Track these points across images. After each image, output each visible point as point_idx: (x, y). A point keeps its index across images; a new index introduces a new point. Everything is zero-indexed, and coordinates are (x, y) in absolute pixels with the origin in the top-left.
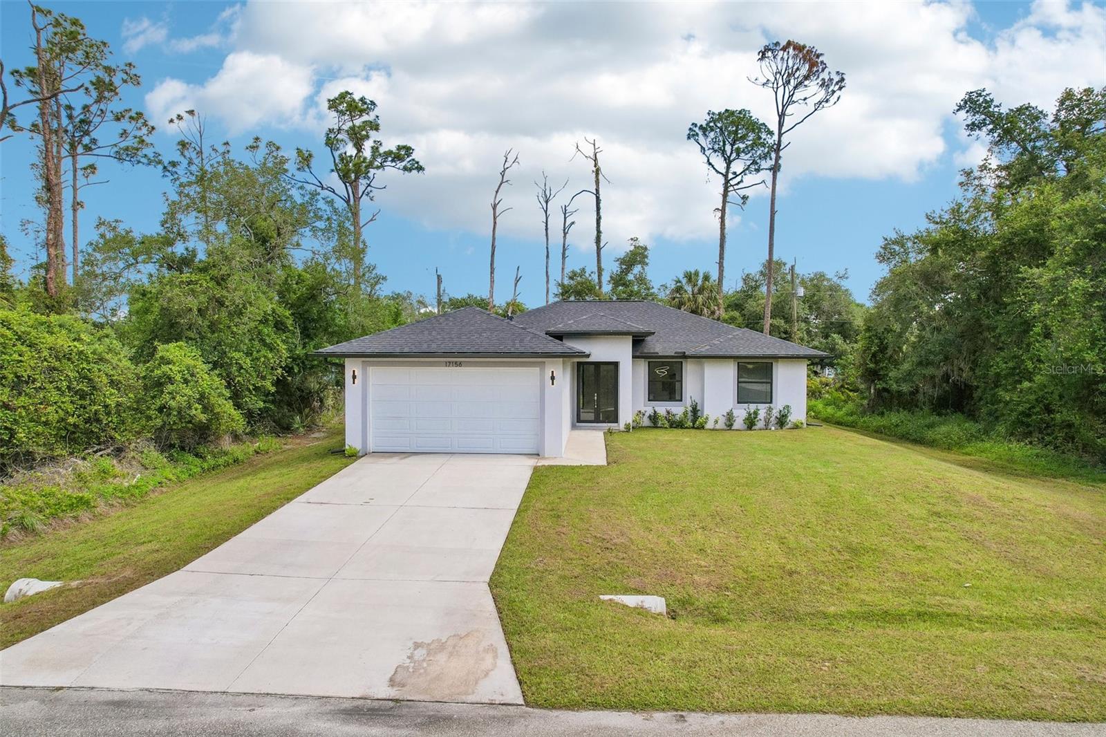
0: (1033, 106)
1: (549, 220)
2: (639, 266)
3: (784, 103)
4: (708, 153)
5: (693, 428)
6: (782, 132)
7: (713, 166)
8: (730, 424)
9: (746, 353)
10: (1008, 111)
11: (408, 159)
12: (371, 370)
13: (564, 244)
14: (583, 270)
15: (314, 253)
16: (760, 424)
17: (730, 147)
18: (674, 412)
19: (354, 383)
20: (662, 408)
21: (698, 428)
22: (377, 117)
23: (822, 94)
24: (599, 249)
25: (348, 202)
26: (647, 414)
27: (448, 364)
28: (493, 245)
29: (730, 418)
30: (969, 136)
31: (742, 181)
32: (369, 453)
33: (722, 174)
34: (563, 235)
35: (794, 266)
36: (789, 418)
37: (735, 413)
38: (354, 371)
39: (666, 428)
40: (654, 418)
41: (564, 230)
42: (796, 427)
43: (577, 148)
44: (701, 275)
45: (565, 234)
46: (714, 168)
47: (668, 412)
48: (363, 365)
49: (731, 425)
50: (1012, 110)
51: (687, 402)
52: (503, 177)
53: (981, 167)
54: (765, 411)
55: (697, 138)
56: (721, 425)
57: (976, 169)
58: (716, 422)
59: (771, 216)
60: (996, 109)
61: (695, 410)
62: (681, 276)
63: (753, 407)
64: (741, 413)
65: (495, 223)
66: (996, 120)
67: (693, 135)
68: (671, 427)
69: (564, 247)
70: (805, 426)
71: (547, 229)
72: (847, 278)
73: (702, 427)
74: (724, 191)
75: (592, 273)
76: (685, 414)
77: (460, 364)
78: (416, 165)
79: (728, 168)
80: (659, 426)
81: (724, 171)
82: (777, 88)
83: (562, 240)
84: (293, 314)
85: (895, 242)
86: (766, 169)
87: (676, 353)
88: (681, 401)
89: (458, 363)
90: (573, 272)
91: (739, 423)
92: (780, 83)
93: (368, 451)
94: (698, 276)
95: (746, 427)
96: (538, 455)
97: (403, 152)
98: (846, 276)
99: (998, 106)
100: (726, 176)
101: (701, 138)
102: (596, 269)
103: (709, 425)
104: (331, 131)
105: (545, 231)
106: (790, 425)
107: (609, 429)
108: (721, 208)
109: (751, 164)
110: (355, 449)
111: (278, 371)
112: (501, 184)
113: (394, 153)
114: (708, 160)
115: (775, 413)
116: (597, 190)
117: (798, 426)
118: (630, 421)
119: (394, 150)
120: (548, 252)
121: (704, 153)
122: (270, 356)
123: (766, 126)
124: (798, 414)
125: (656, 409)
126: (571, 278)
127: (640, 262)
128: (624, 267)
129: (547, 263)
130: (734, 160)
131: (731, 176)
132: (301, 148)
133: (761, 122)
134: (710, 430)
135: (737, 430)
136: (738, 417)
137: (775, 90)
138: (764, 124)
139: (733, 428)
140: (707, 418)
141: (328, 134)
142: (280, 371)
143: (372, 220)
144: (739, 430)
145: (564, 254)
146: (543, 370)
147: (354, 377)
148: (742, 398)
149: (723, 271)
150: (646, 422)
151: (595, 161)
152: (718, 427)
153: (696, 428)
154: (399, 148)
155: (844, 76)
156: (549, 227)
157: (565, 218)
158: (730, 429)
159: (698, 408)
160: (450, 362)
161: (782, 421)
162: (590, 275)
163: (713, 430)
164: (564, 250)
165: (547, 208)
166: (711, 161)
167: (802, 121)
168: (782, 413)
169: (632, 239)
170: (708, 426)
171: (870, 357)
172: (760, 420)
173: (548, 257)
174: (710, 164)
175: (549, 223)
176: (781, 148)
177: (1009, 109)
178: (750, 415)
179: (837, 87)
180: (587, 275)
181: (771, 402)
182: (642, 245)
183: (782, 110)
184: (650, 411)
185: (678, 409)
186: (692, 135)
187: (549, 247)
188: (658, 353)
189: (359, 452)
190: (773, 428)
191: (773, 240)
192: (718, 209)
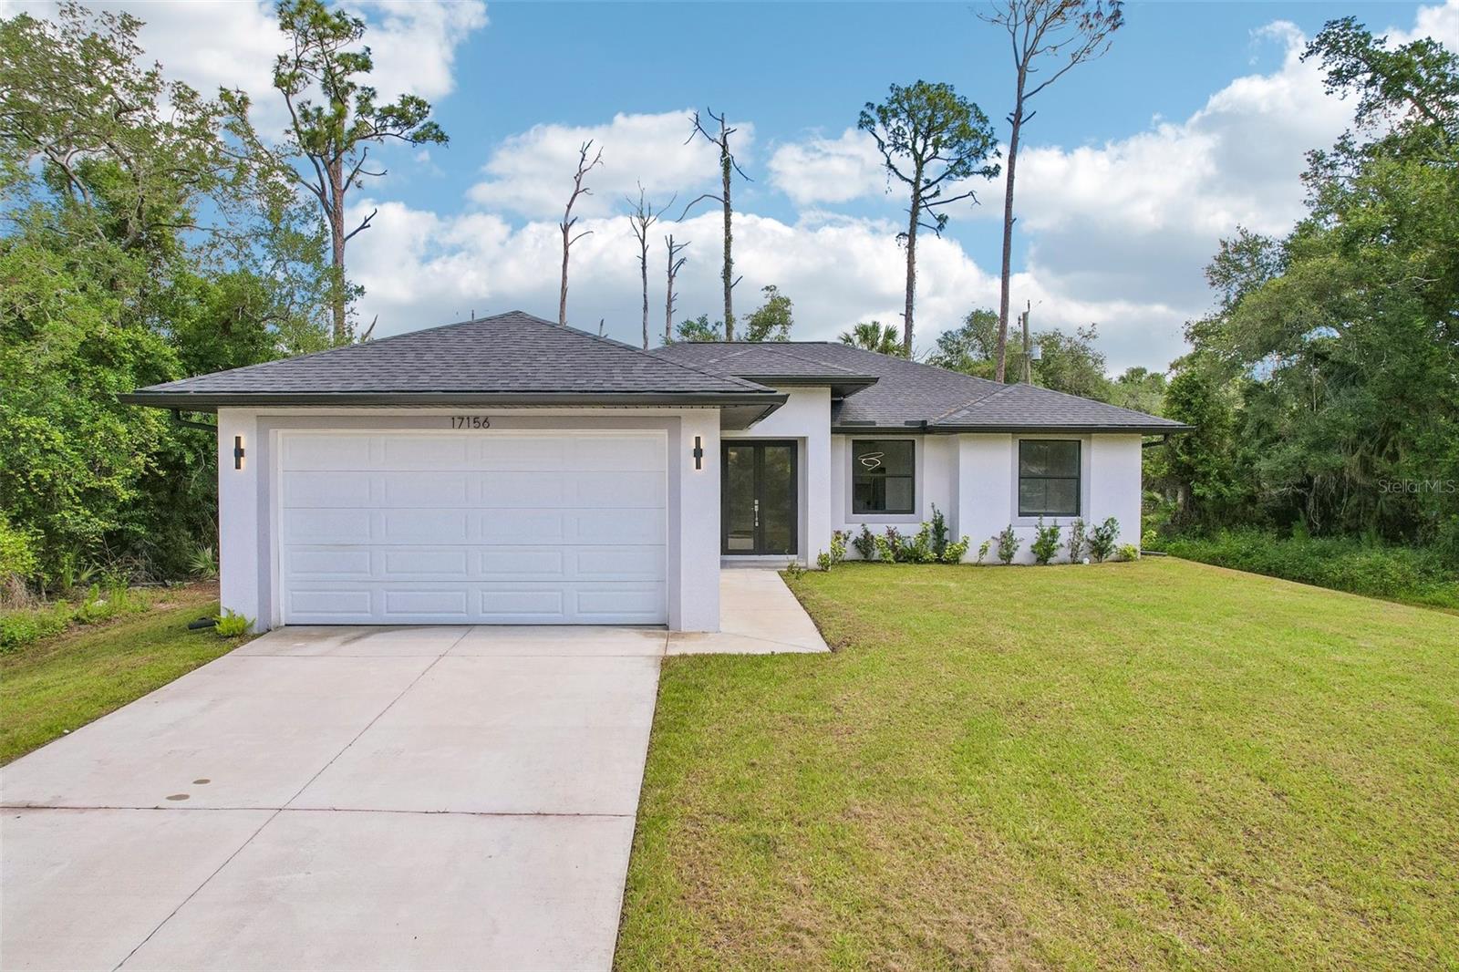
0: (1436, 42)
1: (647, 254)
2: (780, 326)
3: (1027, 51)
4: (887, 150)
5: (939, 561)
6: (1023, 96)
7: (895, 170)
8: (1006, 557)
9: (1038, 422)
10: (1399, 49)
11: (421, 123)
12: (280, 437)
13: (670, 292)
14: (703, 321)
15: (215, 233)
16: (1063, 554)
17: (923, 141)
18: (903, 534)
19: (238, 466)
20: (879, 526)
21: (948, 562)
22: (368, 49)
23: (1082, 40)
24: (728, 288)
25: (322, 194)
26: (852, 538)
27: (457, 422)
28: (563, 287)
29: (1007, 542)
30: (1327, 93)
31: (937, 193)
32: (278, 628)
33: (910, 181)
34: (668, 279)
35: (1027, 313)
36: (1113, 543)
37: (1018, 533)
38: (238, 439)
39: (889, 562)
40: (865, 544)
41: (670, 272)
42: (1126, 558)
43: (697, 124)
44: (882, 331)
45: (671, 277)
46: (897, 173)
47: (891, 534)
48: (258, 421)
49: (1010, 556)
50: (1404, 47)
51: (925, 514)
52: (578, 183)
53: (1336, 147)
54: (1071, 529)
55: (872, 127)
56: (993, 556)
57: (1329, 150)
58: (984, 550)
59: (1006, 226)
60: (1378, 47)
61: (939, 528)
62: (851, 332)
63: (1048, 522)
64: (1027, 534)
65: (566, 254)
66: (1377, 64)
67: (867, 123)
68: (897, 559)
69: (669, 296)
70: (1139, 556)
71: (644, 268)
72: (1095, 337)
73: (954, 561)
74: (914, 206)
75: (717, 324)
76: (924, 535)
77: (485, 423)
78: (434, 131)
79: (919, 172)
80: (874, 559)
81: (912, 177)
82: (1016, 26)
83: (667, 286)
84: (180, 356)
85: (1238, 250)
86: (978, 173)
87: (906, 423)
88: (912, 512)
89: (481, 420)
90: (688, 322)
91: (1022, 554)
92: (1021, 17)
93: (274, 620)
94: (877, 331)
95: (1034, 558)
96: (665, 626)
97: (411, 109)
98: (1093, 334)
99: (1381, 42)
100: (915, 184)
101: (879, 127)
102: (723, 319)
103: (970, 556)
104: (283, 59)
105: (641, 270)
106: (1113, 556)
107: (791, 567)
108: (907, 233)
109: (955, 164)
110: (242, 618)
111: (138, 459)
112: (575, 195)
113: (397, 110)
114: (889, 161)
115: (1088, 532)
116: (726, 195)
117: (1129, 556)
118: (827, 550)
119: (397, 104)
120: (645, 301)
121: (882, 151)
122: (122, 428)
123: (977, 108)
124: (1129, 536)
125: (870, 527)
126: (685, 332)
127: (781, 322)
128: (757, 328)
129: (645, 318)
130: (928, 160)
131: (922, 185)
132: (229, 88)
133: (970, 102)
134: (971, 565)
135: (1018, 565)
136: (1021, 540)
137: (1012, 29)
138: (975, 105)
139: (1012, 562)
140: (965, 543)
141: (278, 68)
142: (141, 459)
143: (363, 227)
144: (1024, 565)
145: (669, 307)
146: (675, 435)
147: (239, 453)
148: (1027, 506)
149: (911, 326)
150: (850, 552)
151: (723, 147)
152: (985, 559)
153: (943, 563)
154: (406, 101)
155: (1121, 8)
156: (647, 264)
157: (671, 254)
158: (1008, 564)
159: (946, 524)
160: (462, 418)
161: (1100, 548)
162: (714, 328)
163: (976, 565)
164: (670, 301)
165: (644, 237)
166: (892, 163)
167: (1053, 80)
168: (1101, 532)
169: (767, 288)
170: (965, 559)
171: (1181, 444)
172: (1062, 545)
173: (645, 308)
174: (891, 167)
175: (647, 258)
176: (1021, 120)
177: (1401, 46)
178: (1044, 535)
179: (1109, 26)
180: (709, 328)
181: (1078, 513)
182: (782, 296)
183: (1024, 60)
184: (857, 532)
185: (909, 529)
186: (865, 123)
187: (648, 294)
188: (874, 423)
189: (251, 625)
190: (1086, 561)
191: (1008, 265)
192: (903, 234)
